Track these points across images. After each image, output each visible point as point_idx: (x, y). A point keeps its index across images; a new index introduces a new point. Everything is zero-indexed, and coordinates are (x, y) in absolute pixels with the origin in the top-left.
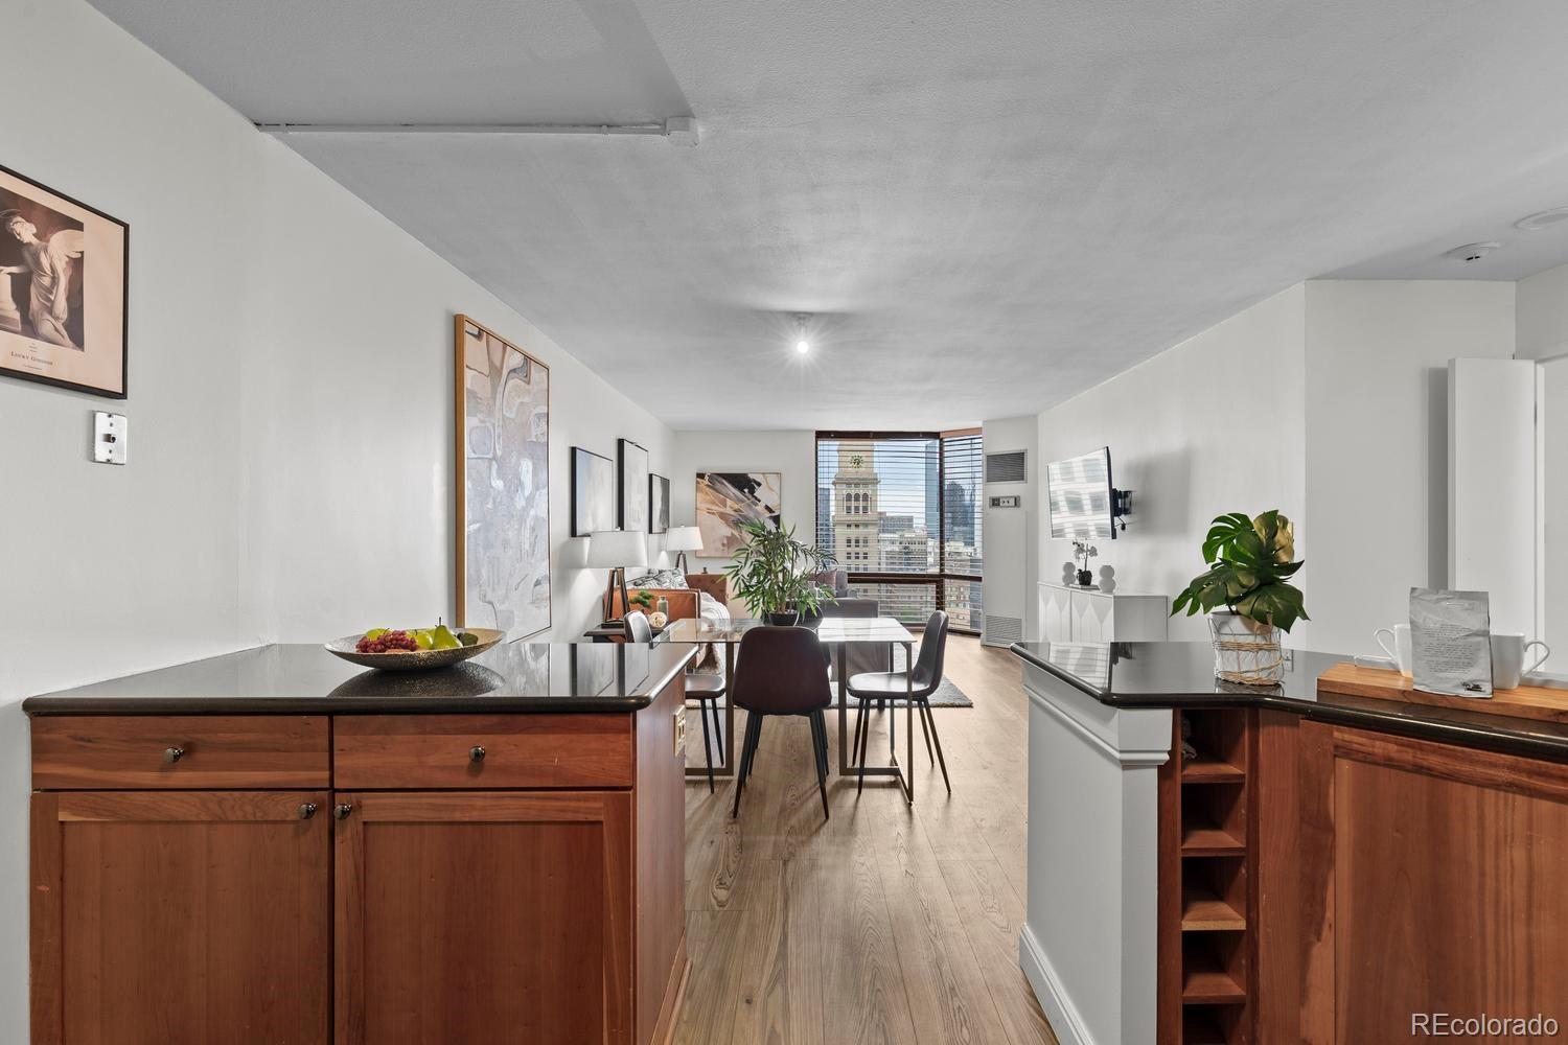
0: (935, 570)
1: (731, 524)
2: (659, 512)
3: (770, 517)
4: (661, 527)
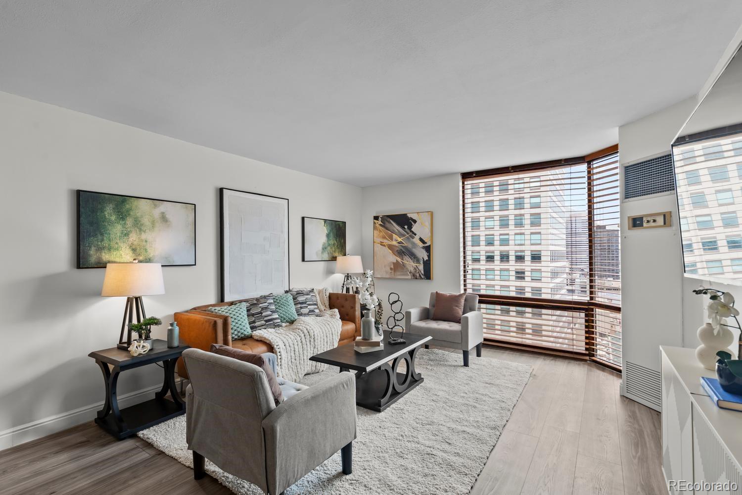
1: (396, 253)
2: (323, 246)
3: (424, 248)
4: (326, 256)
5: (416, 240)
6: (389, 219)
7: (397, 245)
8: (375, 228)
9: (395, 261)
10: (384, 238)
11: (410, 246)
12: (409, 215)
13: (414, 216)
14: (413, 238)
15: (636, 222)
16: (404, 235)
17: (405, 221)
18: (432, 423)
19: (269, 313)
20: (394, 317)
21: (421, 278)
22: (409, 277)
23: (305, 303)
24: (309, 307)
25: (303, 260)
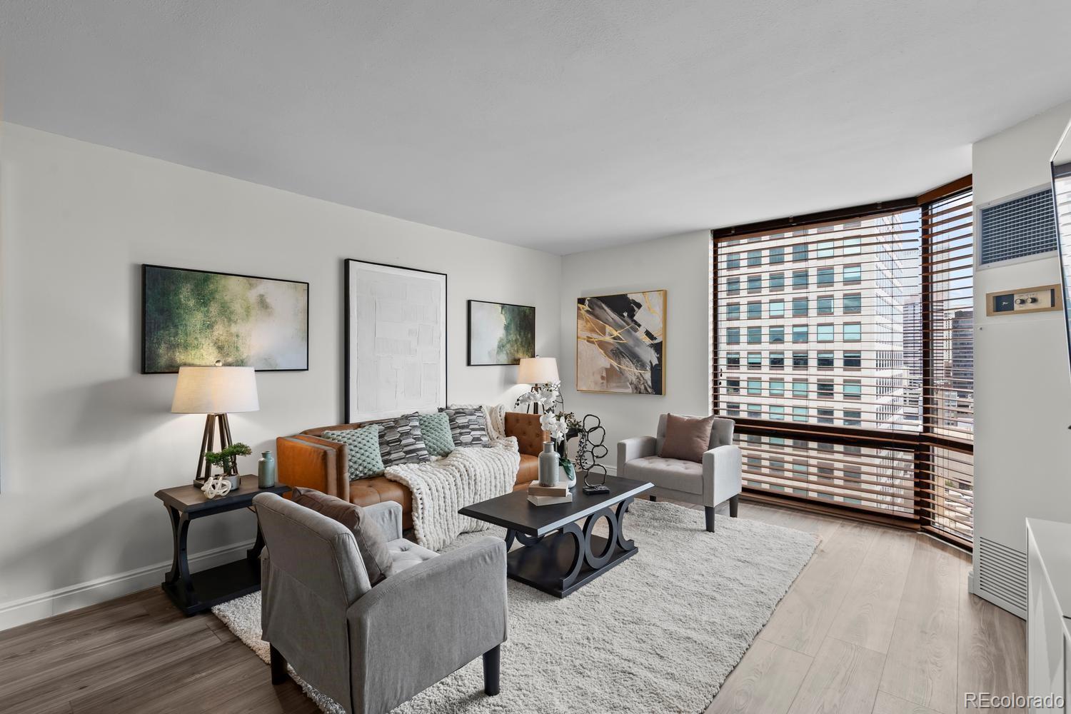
0: (917, 427)
1: (611, 355)
2: (500, 342)
3: (652, 346)
4: (504, 358)
5: (641, 334)
6: (599, 303)
7: (612, 341)
8: (579, 316)
9: (609, 367)
10: (592, 330)
11: (630, 342)
12: (631, 297)
13: (638, 298)
14: (636, 331)
15: (1002, 303)
16: (622, 327)
17: (623, 306)
18: (638, 622)
19: (411, 440)
20: (592, 452)
21: (647, 392)
22: (630, 390)
23: (467, 427)
24: (473, 433)
25: (469, 364)
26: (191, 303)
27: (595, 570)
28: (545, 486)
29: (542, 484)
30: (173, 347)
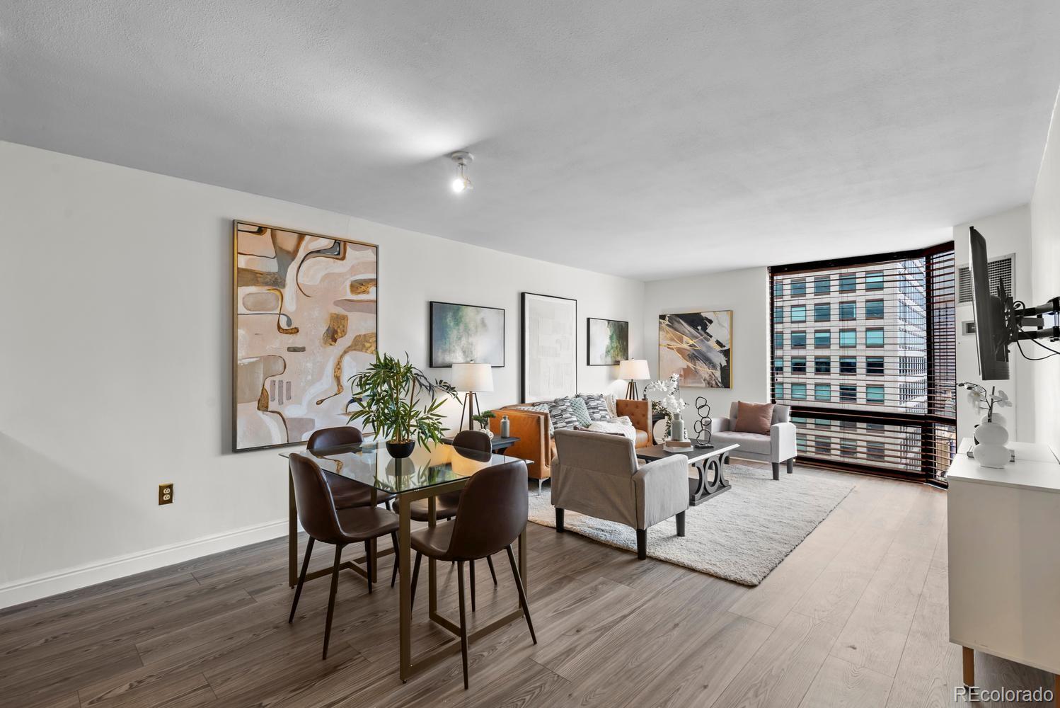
0: (923, 410)
1: (687, 358)
2: (607, 348)
3: (721, 351)
4: (609, 361)
5: (712, 343)
6: (678, 319)
7: (689, 348)
8: (660, 329)
9: (686, 367)
10: (672, 340)
11: (704, 349)
12: (704, 315)
13: (710, 316)
14: (708, 340)
15: (971, 328)
16: (697, 338)
17: (697, 321)
19: (568, 415)
20: (701, 422)
21: (718, 386)
22: (703, 385)
23: (597, 408)
24: (601, 412)
25: (588, 364)
26: (452, 324)
27: (709, 494)
28: (677, 440)
29: (674, 440)
30: (444, 351)
